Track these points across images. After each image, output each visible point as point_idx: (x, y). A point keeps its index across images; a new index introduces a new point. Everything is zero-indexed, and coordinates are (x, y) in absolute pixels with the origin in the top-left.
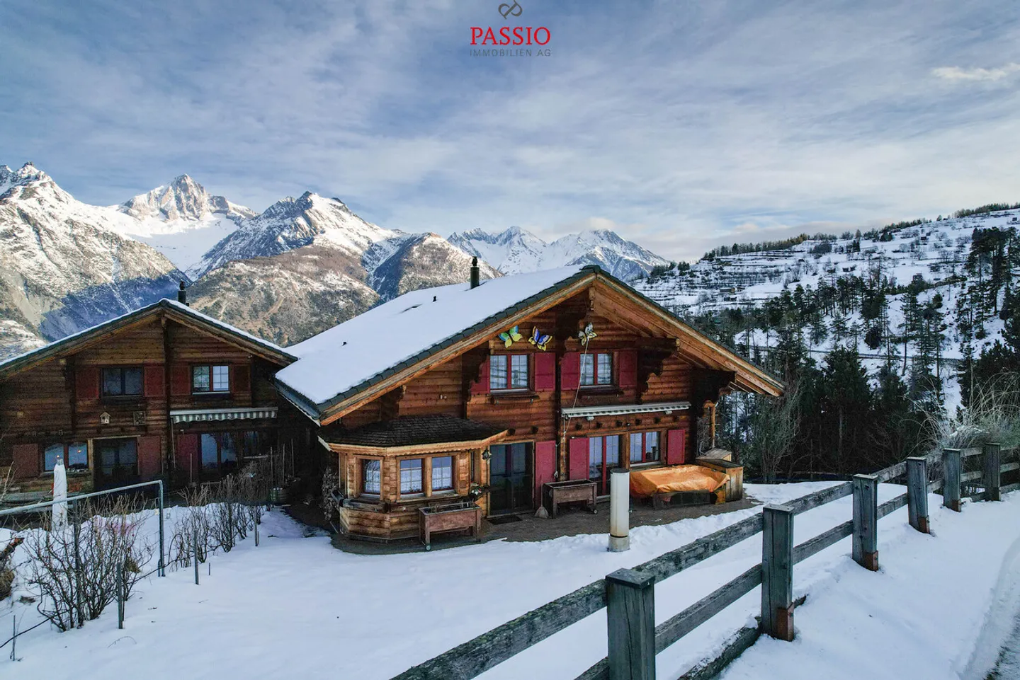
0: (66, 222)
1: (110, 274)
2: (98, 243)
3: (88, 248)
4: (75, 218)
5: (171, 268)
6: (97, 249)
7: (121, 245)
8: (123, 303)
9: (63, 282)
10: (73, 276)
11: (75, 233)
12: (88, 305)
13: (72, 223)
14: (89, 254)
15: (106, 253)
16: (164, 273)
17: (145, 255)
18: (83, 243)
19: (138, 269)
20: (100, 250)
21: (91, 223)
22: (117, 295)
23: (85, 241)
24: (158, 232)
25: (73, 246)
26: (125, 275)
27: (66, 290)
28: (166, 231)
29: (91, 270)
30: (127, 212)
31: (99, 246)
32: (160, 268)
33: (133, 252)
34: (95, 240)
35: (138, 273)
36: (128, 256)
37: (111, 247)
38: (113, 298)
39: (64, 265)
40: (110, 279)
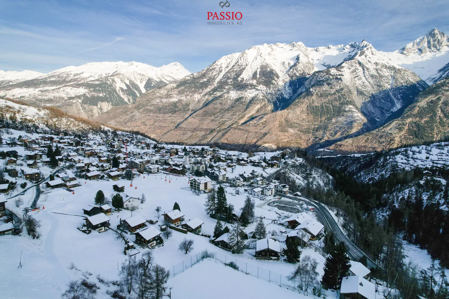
0: (374, 63)
1: (389, 85)
2: (386, 71)
3: (382, 74)
4: (378, 61)
5: (418, 79)
6: (385, 74)
7: (395, 71)
8: (393, 97)
9: (370, 90)
10: (374, 86)
11: (377, 68)
12: (379, 99)
13: (376, 64)
14: (381, 76)
15: (389, 75)
16: (414, 82)
17: (406, 74)
18: (379, 72)
19: (402, 81)
20: (386, 74)
21: (384, 62)
22: (391, 94)
23: (381, 71)
24: (416, 60)
25: (376, 74)
26: (396, 85)
27: (371, 93)
28: (420, 60)
29: (382, 83)
30: (402, 53)
31: (386, 73)
32: (412, 80)
33: (401, 74)
34: (385, 70)
35: (402, 83)
36: (398, 76)
37: (391, 73)
38: (389, 95)
39: (372, 82)
40: (389, 87)
